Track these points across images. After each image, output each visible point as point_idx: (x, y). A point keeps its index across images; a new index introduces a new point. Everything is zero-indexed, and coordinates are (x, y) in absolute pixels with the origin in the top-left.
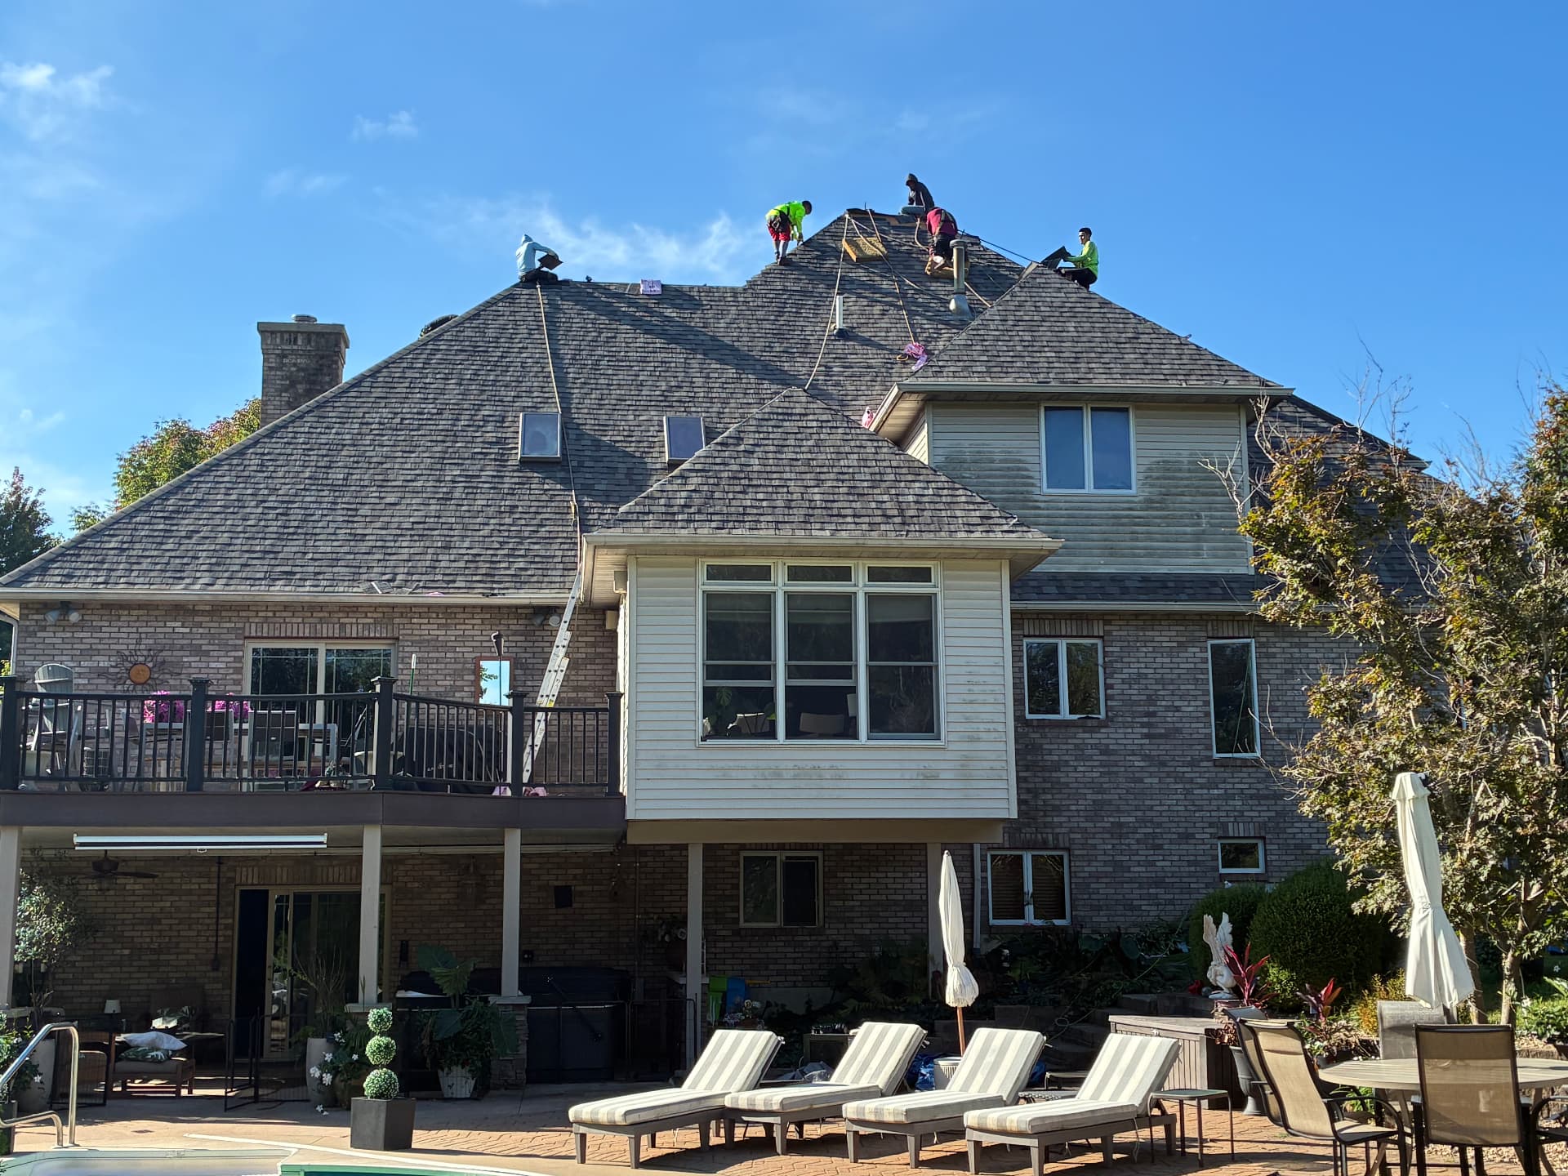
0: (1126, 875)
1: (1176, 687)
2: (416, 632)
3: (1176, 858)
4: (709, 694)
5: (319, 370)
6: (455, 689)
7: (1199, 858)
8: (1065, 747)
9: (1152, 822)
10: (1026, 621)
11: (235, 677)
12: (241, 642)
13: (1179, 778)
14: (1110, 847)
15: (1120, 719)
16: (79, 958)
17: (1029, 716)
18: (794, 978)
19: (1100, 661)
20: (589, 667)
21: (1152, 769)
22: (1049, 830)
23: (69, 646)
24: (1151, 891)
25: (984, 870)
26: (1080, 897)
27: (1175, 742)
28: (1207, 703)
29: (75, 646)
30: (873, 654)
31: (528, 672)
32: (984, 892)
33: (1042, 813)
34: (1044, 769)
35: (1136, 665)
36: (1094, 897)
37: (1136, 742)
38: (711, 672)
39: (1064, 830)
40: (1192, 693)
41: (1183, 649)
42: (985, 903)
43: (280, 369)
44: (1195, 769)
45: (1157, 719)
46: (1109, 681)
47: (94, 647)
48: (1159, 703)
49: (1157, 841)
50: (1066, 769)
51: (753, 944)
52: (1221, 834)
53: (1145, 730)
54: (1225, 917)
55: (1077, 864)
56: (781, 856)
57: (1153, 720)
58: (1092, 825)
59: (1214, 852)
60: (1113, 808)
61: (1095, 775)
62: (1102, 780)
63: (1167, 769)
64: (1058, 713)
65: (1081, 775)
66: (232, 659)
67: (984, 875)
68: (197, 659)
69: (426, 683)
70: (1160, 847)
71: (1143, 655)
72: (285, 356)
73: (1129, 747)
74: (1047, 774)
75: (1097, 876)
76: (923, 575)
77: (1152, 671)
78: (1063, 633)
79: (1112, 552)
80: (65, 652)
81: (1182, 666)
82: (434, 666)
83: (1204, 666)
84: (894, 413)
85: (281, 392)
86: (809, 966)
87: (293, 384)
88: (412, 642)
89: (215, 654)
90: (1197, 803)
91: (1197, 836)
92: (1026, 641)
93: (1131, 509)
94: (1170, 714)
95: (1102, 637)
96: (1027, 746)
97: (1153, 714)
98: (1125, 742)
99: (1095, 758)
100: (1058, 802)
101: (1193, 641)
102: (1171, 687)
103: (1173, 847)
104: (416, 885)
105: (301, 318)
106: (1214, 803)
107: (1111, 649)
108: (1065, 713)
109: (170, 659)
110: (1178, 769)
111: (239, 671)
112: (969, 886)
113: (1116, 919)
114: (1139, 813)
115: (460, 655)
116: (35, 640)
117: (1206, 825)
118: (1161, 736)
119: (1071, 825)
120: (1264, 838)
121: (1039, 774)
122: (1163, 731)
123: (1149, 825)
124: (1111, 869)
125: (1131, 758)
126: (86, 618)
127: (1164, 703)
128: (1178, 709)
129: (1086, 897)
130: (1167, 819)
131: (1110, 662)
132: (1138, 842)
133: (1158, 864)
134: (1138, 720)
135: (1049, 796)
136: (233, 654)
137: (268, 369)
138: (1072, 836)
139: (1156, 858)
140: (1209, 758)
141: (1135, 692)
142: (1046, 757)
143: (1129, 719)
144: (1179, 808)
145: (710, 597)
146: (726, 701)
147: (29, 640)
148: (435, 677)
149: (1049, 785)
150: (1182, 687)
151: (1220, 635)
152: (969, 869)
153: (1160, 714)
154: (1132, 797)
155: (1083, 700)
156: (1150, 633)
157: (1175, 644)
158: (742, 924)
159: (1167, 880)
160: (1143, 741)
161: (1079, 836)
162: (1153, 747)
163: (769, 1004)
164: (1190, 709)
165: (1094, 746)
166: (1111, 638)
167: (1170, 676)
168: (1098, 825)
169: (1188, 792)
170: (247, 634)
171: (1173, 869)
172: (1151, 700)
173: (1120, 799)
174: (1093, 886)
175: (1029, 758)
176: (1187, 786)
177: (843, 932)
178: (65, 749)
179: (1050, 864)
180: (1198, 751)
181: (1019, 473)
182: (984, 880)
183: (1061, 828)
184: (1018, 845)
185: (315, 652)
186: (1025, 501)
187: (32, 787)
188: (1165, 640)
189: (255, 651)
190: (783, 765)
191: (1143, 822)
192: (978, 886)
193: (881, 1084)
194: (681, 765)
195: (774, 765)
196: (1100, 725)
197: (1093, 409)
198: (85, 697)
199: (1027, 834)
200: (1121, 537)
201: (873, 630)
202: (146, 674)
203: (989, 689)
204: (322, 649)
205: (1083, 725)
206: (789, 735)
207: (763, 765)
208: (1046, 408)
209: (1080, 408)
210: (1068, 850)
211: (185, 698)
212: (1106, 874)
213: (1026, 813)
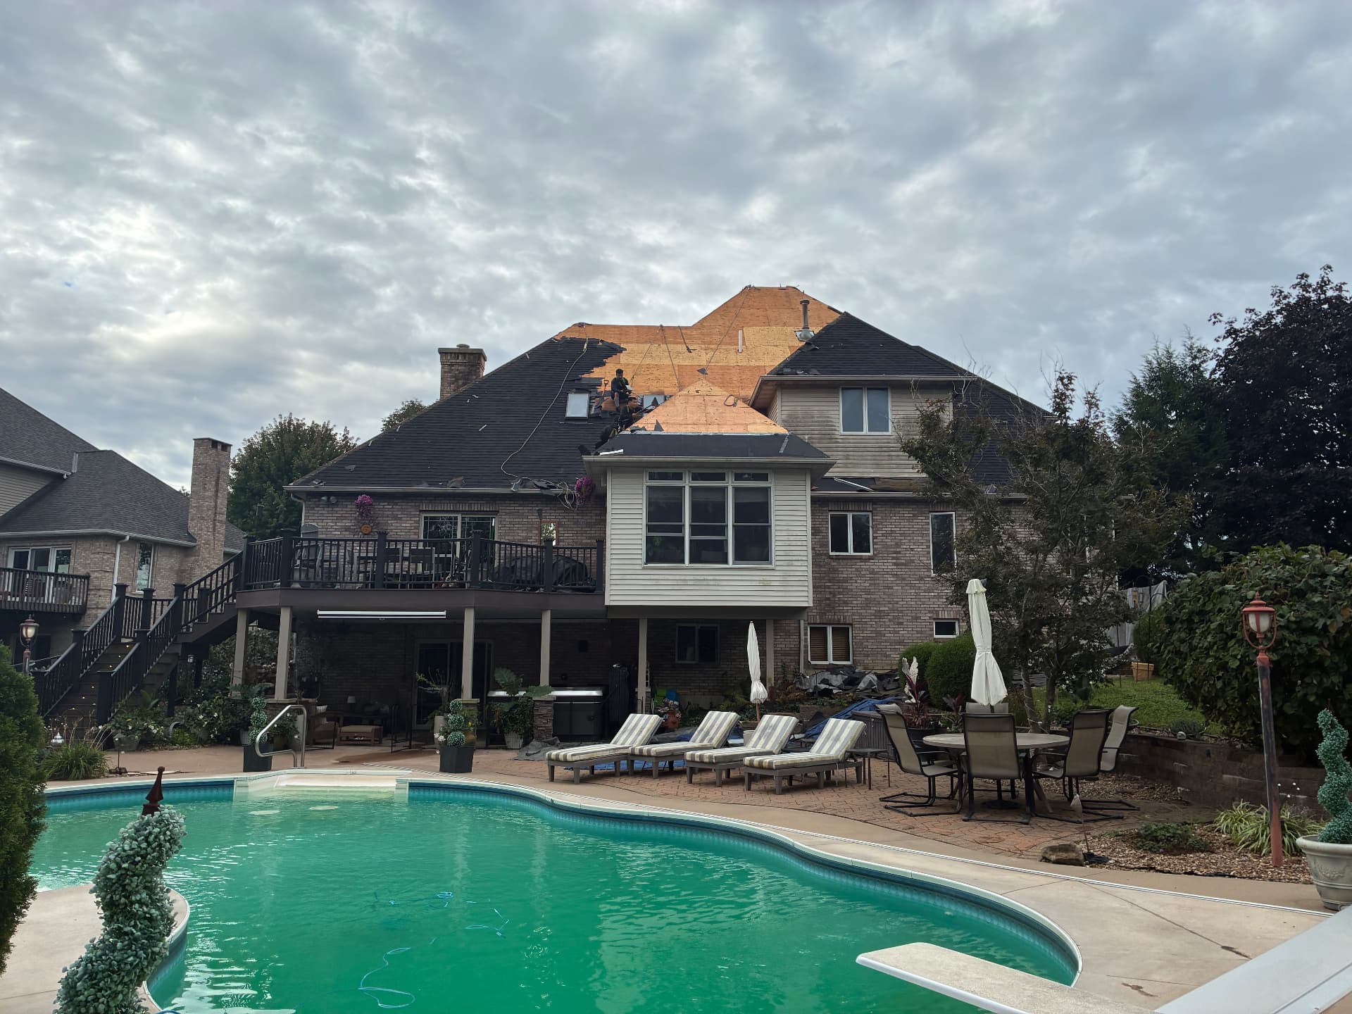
0: (883, 638)
1: (911, 538)
2: (508, 508)
3: (910, 629)
4: (649, 540)
5: (470, 373)
6: (527, 538)
7: (923, 630)
8: (851, 570)
9: (897, 610)
10: (831, 503)
11: (415, 531)
12: (418, 513)
14: (874, 623)
15: (881, 555)
16: (335, 675)
17: (831, 554)
18: (704, 690)
19: (871, 525)
20: (597, 526)
21: (897, 582)
22: (842, 614)
23: (331, 515)
24: (897, 647)
25: (806, 634)
26: (857, 649)
27: (911, 567)
28: (928, 547)
29: (334, 515)
30: (737, 518)
32: (806, 646)
33: (837, 605)
34: (839, 581)
35: (890, 526)
36: (864, 649)
37: (889, 567)
38: (650, 528)
40: (920, 541)
41: (916, 518)
42: (806, 652)
43: (450, 372)
44: (921, 582)
45: (901, 555)
46: (875, 535)
47: (343, 515)
48: (902, 546)
49: (900, 620)
50: (851, 581)
51: (682, 672)
52: (935, 617)
53: (894, 561)
54: (915, 660)
55: (856, 632)
56: (698, 626)
57: (899, 555)
58: (865, 611)
59: (931, 627)
60: (876, 602)
61: (867, 585)
62: (871, 587)
63: (906, 582)
64: (847, 551)
65: (859, 585)
66: (413, 522)
67: (806, 637)
68: (396, 522)
69: (513, 535)
70: (901, 624)
71: (894, 521)
72: (453, 365)
73: (885, 570)
74: (841, 584)
75: (867, 639)
76: (764, 478)
77: (899, 529)
78: (850, 509)
79: (878, 466)
80: (329, 518)
81: (915, 526)
82: (517, 526)
83: (927, 527)
84: (763, 392)
85: (451, 384)
86: (712, 684)
87: (457, 380)
88: (506, 513)
89: (405, 519)
90: (922, 600)
91: (922, 618)
92: (830, 513)
93: (889, 443)
94: (908, 553)
95: (871, 511)
96: (830, 569)
97: (899, 553)
98: (883, 567)
99: (867, 576)
100: (846, 599)
101: (921, 514)
102: (909, 538)
103: (909, 623)
105: (461, 346)
106: (931, 600)
107: (876, 518)
108: (851, 552)
109: (382, 522)
110: (912, 582)
111: (418, 528)
112: (798, 643)
113: (877, 662)
114: (891, 606)
115: (531, 520)
116: (314, 512)
117: (927, 612)
118: (902, 564)
119: (853, 611)
120: (958, 619)
121: (836, 584)
122: (904, 561)
123: (896, 612)
124: (874, 635)
125: (886, 576)
126: (339, 500)
127: (905, 547)
128: (912, 550)
129: (860, 649)
130: (905, 609)
131: (876, 524)
132: (890, 620)
133: (901, 632)
134: (891, 555)
135: (842, 596)
136: (414, 519)
137: (443, 372)
138: (853, 617)
139: (899, 629)
140: (929, 576)
142: (840, 575)
143: (886, 555)
144: (913, 603)
145: (650, 488)
146: (657, 543)
147: (311, 512)
148: (517, 532)
149: (842, 590)
150: (915, 538)
151: (936, 510)
152: (798, 634)
153: (902, 552)
154: (887, 597)
155: (862, 545)
156: (898, 509)
157: (911, 515)
158: (677, 661)
159: (905, 641)
160: (893, 567)
161: (858, 617)
162: (898, 570)
163: (689, 704)
164: (920, 550)
165: (866, 570)
166: (876, 512)
167: (909, 532)
168: (868, 611)
169: (917, 594)
170: (421, 509)
171: (908, 635)
172: (897, 545)
173: (880, 598)
174: (864, 644)
175: (831, 575)
176: (917, 591)
177: (730, 666)
178: (314, 567)
179: (842, 632)
180: (923, 573)
181: (827, 424)
182: (806, 639)
183: (848, 613)
184: (825, 622)
185: (456, 518)
186: (831, 439)
187: (297, 586)
188: (906, 512)
189: (426, 518)
190: (688, 578)
191: (893, 610)
192: (803, 643)
193: (714, 742)
194: (634, 577)
195: (683, 578)
196: (870, 558)
197: (868, 389)
198: (324, 540)
199: (829, 616)
200: (883, 458)
201: (737, 507)
202: (370, 529)
203: (798, 538)
204: (459, 517)
205: (861, 558)
206: (691, 561)
207: (678, 578)
208: (843, 389)
209: (861, 389)
210: (851, 625)
211: (375, 541)
212: (872, 638)
213: (829, 605)
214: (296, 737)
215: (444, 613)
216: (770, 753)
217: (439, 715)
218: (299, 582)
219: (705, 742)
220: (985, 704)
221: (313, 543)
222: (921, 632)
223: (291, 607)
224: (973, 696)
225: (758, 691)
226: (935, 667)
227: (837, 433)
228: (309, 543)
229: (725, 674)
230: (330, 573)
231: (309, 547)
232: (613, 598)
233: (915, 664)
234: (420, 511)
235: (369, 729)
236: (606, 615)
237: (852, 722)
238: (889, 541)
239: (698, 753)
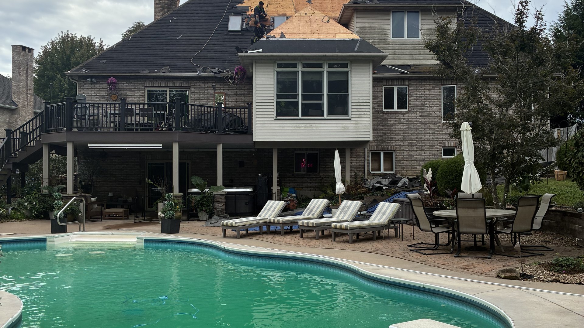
0: (412, 158)
1: (431, 100)
2: (195, 85)
3: (428, 153)
4: (278, 103)
5: (171, 4)
6: (207, 102)
7: (436, 153)
8: (395, 119)
9: (421, 142)
10: (384, 81)
11: (142, 98)
12: (144, 88)
13: (431, 129)
14: (408, 150)
15: (413, 111)
16: (101, 181)
17: (384, 110)
18: (310, 188)
19: (407, 93)
20: (248, 96)
21: (422, 126)
22: (389, 145)
23: (93, 89)
24: (420, 163)
25: (368, 157)
26: (398, 165)
27: (429, 117)
28: (440, 105)
29: (95, 89)
30: (329, 90)
31: (230, 97)
32: (368, 163)
33: (387, 140)
34: (388, 126)
35: (419, 94)
36: (402, 165)
37: (417, 118)
38: (278, 96)
39: (394, 145)
40: (436, 102)
41: (434, 89)
42: (368, 166)
43: (160, 4)
44: (436, 126)
45: (425, 111)
46: (409, 99)
47: (101, 89)
48: (425, 106)
49: (423, 148)
50: (395, 126)
51: (298, 178)
52: (443, 146)
53: (421, 114)
54: (430, 169)
55: (397, 155)
56: (306, 153)
57: (423, 111)
58: (403, 143)
59: (441, 151)
60: (409, 138)
61: (404, 128)
62: (406, 129)
63: (427, 126)
64: (393, 109)
65: (400, 128)
66: (141, 93)
67: (368, 158)
68: (131, 93)
69: (199, 100)
70: (424, 150)
71: (421, 90)
72: (161, 0)
73: (415, 119)
74: (389, 128)
75: (403, 159)
76: (345, 66)
77: (424, 96)
78: (396, 84)
79: (412, 58)
80: (92, 91)
81: (433, 94)
82: (201, 95)
83: (440, 94)
84: (345, 14)
85: (160, 11)
86: (315, 185)
87: (164, 9)
88: (194, 88)
89: (136, 91)
90: (436, 136)
91: (435, 146)
92: (384, 87)
93: (419, 44)
94: (429, 109)
95: (408, 85)
96: (383, 119)
97: (423, 109)
98: (414, 118)
99: (404, 123)
100: (392, 136)
101: (437, 86)
102: (429, 100)
103: (428, 150)
104: (198, 160)
106: (441, 136)
107: (411, 89)
108: (395, 109)
109: (123, 93)
110: (430, 126)
111: (144, 96)
112: (364, 161)
113: (409, 171)
114: (417, 140)
115: (209, 92)
116: (83, 88)
117: (439, 143)
118: (425, 116)
119: (396, 143)
120: (456, 147)
121: (387, 128)
122: (426, 114)
123: (420, 143)
124: (408, 156)
125: (416, 123)
126: (98, 81)
127: (427, 106)
128: (431, 107)
129: (400, 165)
130: (426, 141)
131: (411, 93)
132: (417, 148)
133: (423, 155)
134: (418, 111)
135: (390, 135)
136: (141, 91)
137: (156, 4)
138: (396, 146)
139: (422, 153)
140: (440, 122)
141: (418, 102)
142: (389, 123)
143: (416, 111)
144: (430, 138)
145: (278, 73)
146: (283, 105)
147: (82, 87)
148: (202, 99)
149: (390, 131)
150: (433, 100)
151: (446, 84)
152: (364, 157)
153: (425, 109)
154: (415, 135)
155: (402, 104)
156: (423, 84)
157: (431, 87)
158: (295, 172)
159: (425, 160)
160: (420, 117)
161: (399, 146)
162: (423, 119)
163: (301, 195)
164: (435, 107)
165: (404, 119)
166: (411, 85)
167: (429, 97)
168: (404, 143)
169: (433, 133)
170: (145, 85)
171: (427, 156)
172: (423, 105)
173: (412, 135)
174: (402, 161)
175: (384, 123)
176: (433, 131)
177: (325, 175)
178: (85, 119)
179: (389, 155)
180: (437, 120)
181: (383, 33)
182: (368, 160)
183: (393, 144)
184: (379, 149)
185: (166, 91)
186: (385, 42)
187: (76, 130)
188: (428, 85)
189: (148, 91)
190: (301, 125)
191: (419, 142)
192: (366, 162)
193: (315, 216)
194: (270, 125)
195: (298, 125)
196: (406, 113)
197: (408, 12)
198: (89, 104)
199: (382, 146)
200: (415, 53)
201: (329, 83)
202: (116, 98)
203: (365, 101)
204: (168, 90)
205: (401, 113)
206: (303, 116)
207: (295, 125)
208: (393, 12)
209: (404, 12)
210: (395, 151)
211: (119, 104)
212: (406, 158)
213: (382, 140)
214: (80, 215)
215: (161, 145)
216: (347, 221)
217: (160, 202)
218: (77, 128)
219: (310, 216)
220: (469, 193)
221: (83, 105)
222: (434, 155)
223: (73, 142)
224: (462, 189)
225: (340, 187)
226: (442, 174)
227: (389, 39)
228: (81, 106)
229: (322, 179)
230: (94, 122)
231: (81, 108)
232: (257, 137)
233: (430, 172)
234: (145, 87)
235: (121, 210)
236: (254, 147)
237: (393, 204)
238: (417, 103)
239: (306, 221)
